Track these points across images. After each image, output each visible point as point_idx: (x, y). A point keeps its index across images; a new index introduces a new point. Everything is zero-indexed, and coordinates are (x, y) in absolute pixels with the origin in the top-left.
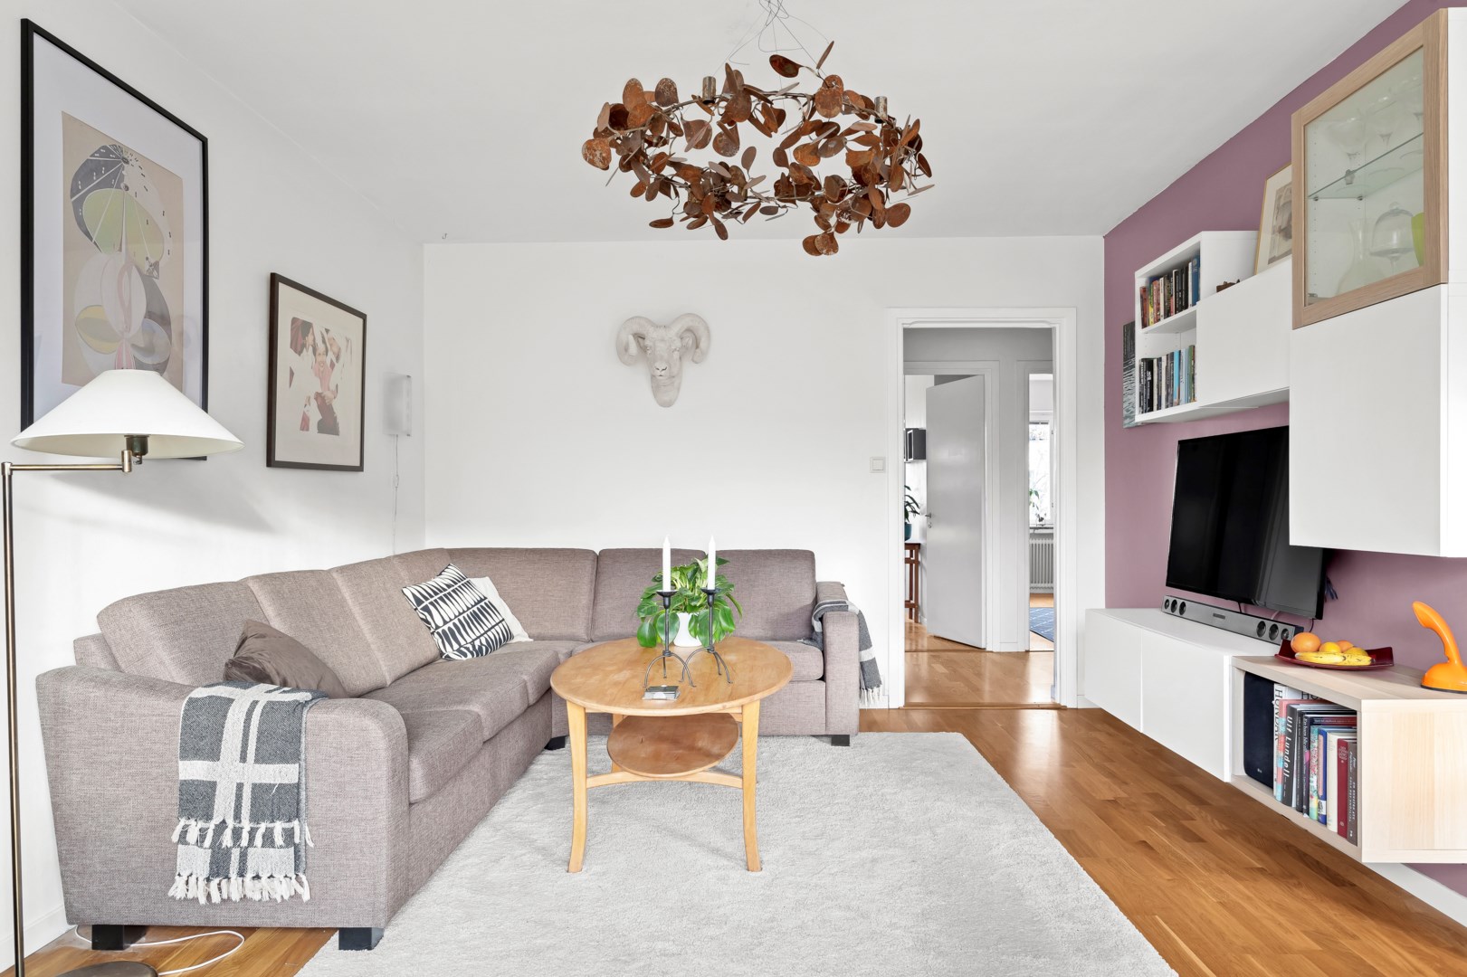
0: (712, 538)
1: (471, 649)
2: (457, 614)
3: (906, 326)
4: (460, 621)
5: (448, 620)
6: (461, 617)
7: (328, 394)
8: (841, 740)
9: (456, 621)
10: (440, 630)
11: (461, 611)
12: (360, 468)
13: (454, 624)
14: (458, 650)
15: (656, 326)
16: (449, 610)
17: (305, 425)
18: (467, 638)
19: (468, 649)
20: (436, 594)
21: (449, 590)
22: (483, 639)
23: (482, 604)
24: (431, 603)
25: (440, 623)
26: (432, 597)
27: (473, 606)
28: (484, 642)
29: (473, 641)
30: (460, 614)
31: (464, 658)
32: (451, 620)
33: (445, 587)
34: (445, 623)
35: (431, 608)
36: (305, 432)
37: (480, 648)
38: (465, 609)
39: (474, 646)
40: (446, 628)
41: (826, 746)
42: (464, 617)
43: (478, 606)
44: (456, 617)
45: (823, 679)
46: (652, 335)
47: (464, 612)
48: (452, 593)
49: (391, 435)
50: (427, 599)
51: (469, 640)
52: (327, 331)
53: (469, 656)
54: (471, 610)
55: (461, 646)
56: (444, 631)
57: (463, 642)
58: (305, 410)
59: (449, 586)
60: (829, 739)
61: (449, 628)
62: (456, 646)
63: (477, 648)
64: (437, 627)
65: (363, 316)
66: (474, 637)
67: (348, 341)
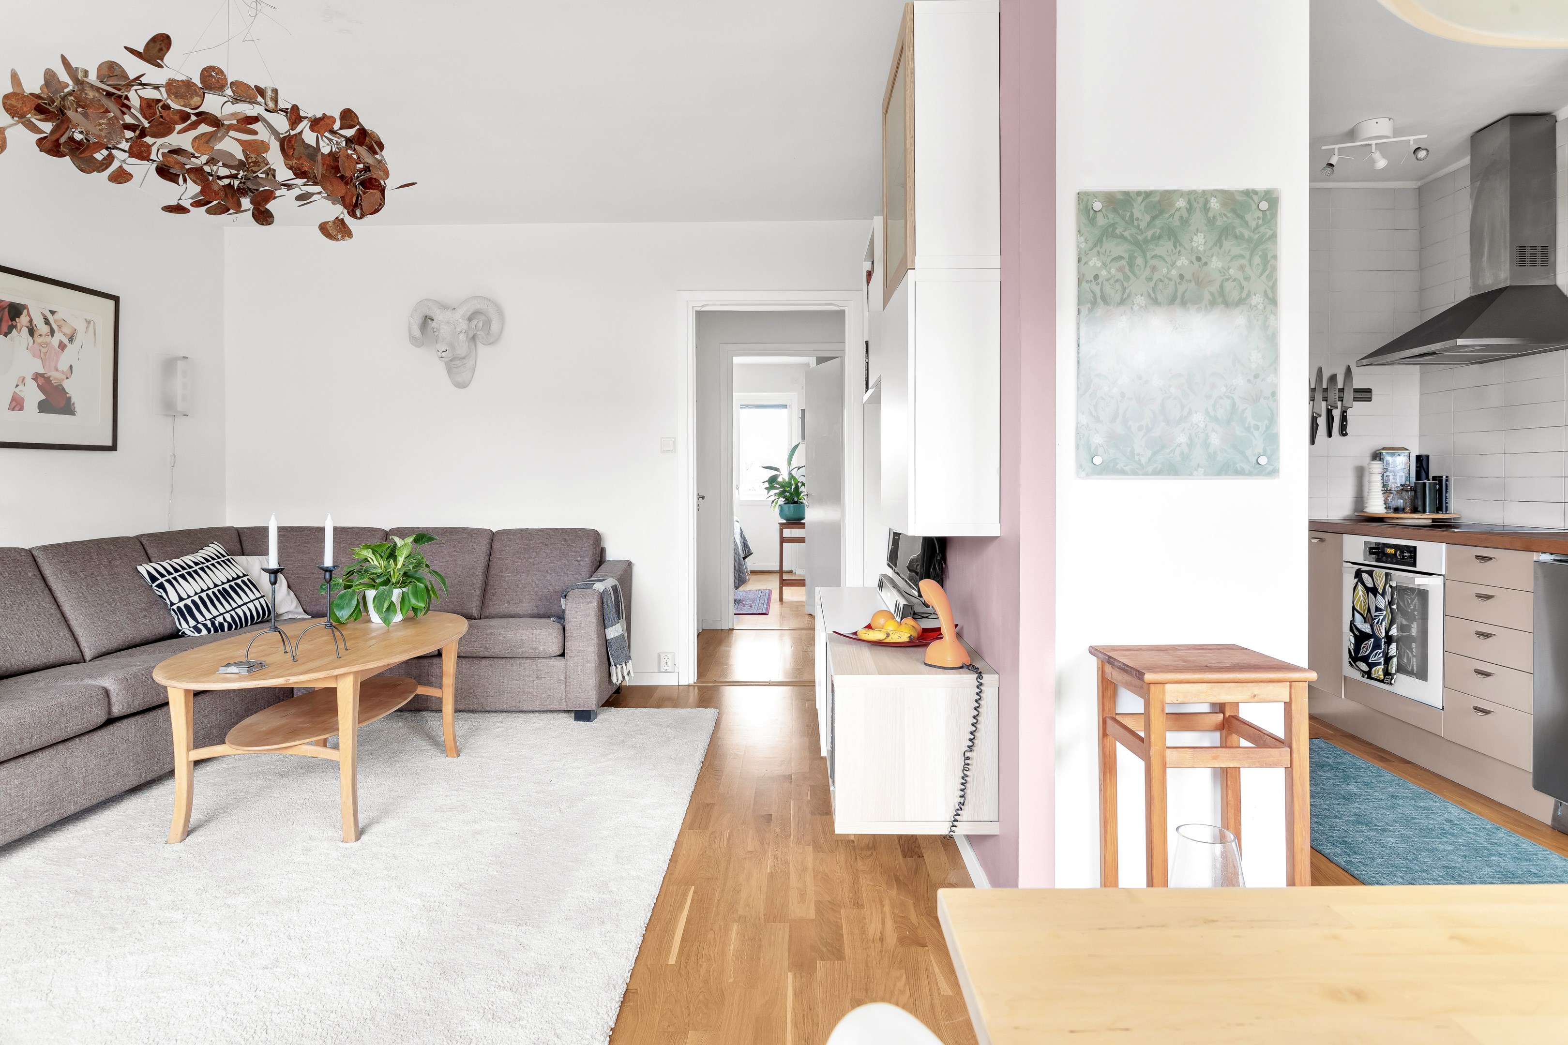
0: (329, 516)
1: (209, 625)
2: (199, 591)
3: (698, 309)
4: (201, 598)
5: (185, 596)
6: (204, 595)
7: (55, 376)
8: (583, 716)
9: (196, 598)
10: (175, 607)
11: (205, 588)
12: (113, 448)
13: (193, 602)
14: (195, 628)
15: (445, 307)
16: (189, 588)
17: (17, 404)
18: (205, 616)
19: (205, 626)
20: (176, 571)
21: (196, 568)
22: (228, 617)
23: (239, 581)
24: (168, 581)
25: (174, 598)
26: (170, 573)
27: (223, 583)
28: (229, 619)
29: (214, 618)
30: (203, 591)
31: (197, 635)
32: (189, 597)
33: (192, 564)
34: (181, 599)
35: (167, 585)
36: (16, 413)
37: (221, 625)
38: (212, 586)
39: (213, 624)
40: (181, 604)
41: (568, 721)
42: (208, 595)
43: (232, 583)
44: (196, 594)
45: (563, 655)
46: (439, 316)
47: (209, 589)
48: (200, 572)
49: (167, 415)
50: (162, 576)
51: (208, 616)
52: (53, 313)
53: (204, 632)
54: (220, 588)
55: (198, 622)
56: (179, 608)
57: (200, 618)
58: (17, 390)
59: (196, 564)
60: (573, 715)
61: (186, 606)
62: (192, 623)
63: (217, 625)
64: (172, 604)
65: (116, 299)
66: (215, 613)
67: (88, 322)
